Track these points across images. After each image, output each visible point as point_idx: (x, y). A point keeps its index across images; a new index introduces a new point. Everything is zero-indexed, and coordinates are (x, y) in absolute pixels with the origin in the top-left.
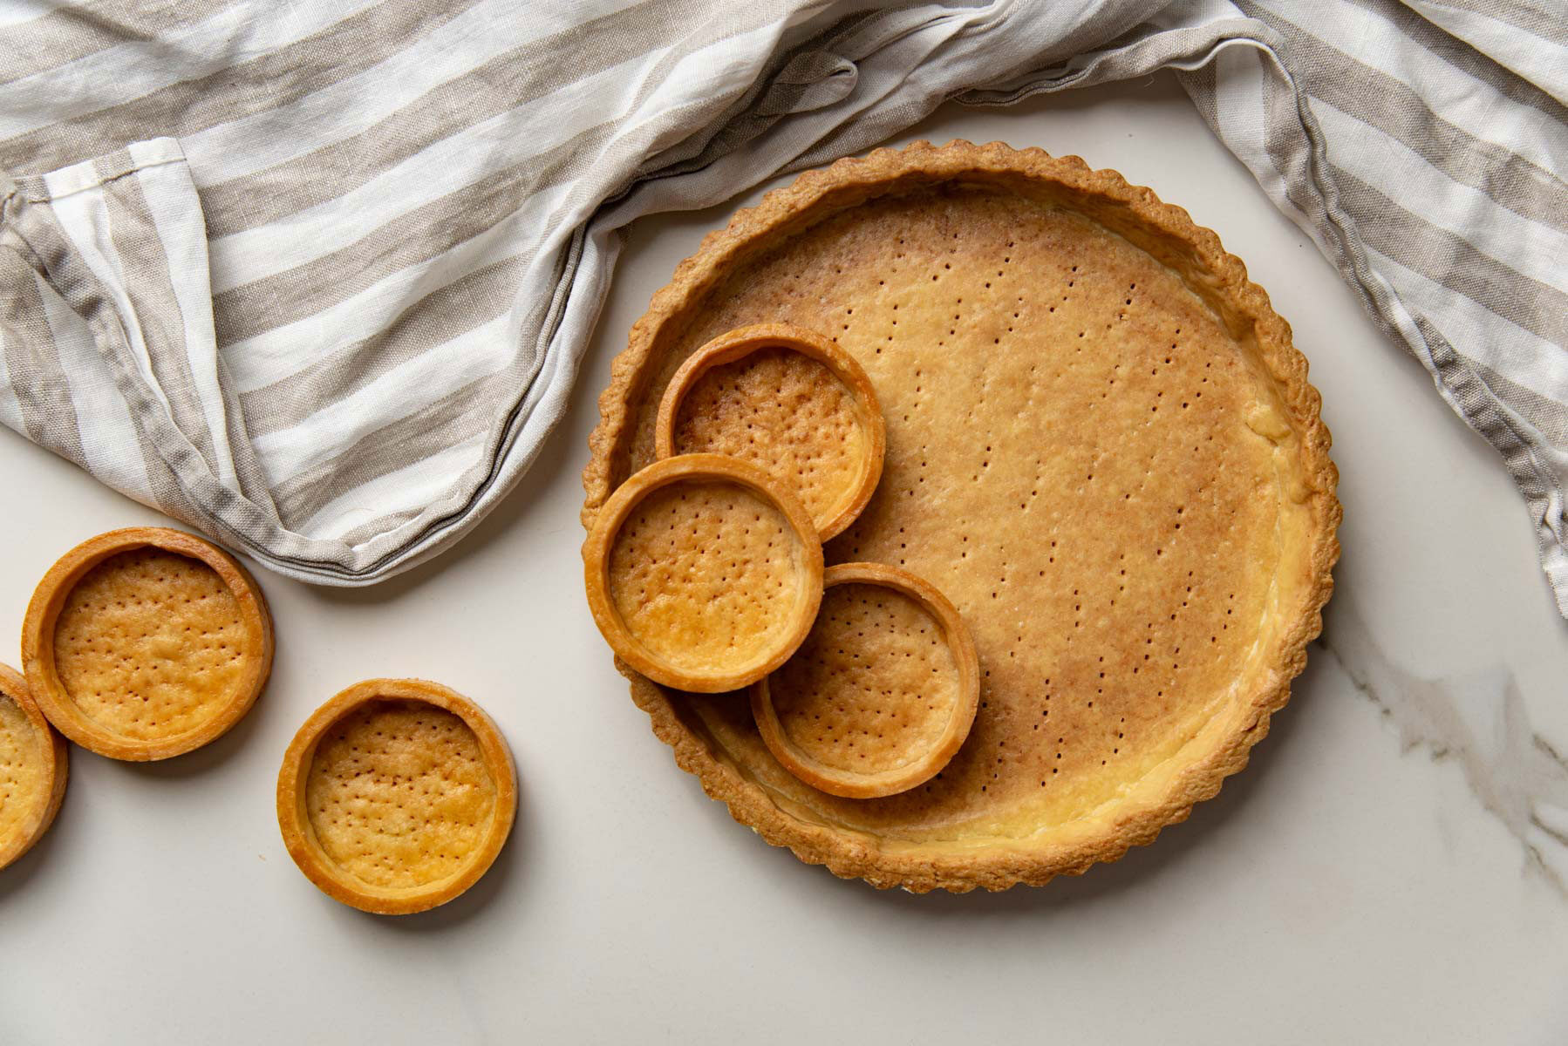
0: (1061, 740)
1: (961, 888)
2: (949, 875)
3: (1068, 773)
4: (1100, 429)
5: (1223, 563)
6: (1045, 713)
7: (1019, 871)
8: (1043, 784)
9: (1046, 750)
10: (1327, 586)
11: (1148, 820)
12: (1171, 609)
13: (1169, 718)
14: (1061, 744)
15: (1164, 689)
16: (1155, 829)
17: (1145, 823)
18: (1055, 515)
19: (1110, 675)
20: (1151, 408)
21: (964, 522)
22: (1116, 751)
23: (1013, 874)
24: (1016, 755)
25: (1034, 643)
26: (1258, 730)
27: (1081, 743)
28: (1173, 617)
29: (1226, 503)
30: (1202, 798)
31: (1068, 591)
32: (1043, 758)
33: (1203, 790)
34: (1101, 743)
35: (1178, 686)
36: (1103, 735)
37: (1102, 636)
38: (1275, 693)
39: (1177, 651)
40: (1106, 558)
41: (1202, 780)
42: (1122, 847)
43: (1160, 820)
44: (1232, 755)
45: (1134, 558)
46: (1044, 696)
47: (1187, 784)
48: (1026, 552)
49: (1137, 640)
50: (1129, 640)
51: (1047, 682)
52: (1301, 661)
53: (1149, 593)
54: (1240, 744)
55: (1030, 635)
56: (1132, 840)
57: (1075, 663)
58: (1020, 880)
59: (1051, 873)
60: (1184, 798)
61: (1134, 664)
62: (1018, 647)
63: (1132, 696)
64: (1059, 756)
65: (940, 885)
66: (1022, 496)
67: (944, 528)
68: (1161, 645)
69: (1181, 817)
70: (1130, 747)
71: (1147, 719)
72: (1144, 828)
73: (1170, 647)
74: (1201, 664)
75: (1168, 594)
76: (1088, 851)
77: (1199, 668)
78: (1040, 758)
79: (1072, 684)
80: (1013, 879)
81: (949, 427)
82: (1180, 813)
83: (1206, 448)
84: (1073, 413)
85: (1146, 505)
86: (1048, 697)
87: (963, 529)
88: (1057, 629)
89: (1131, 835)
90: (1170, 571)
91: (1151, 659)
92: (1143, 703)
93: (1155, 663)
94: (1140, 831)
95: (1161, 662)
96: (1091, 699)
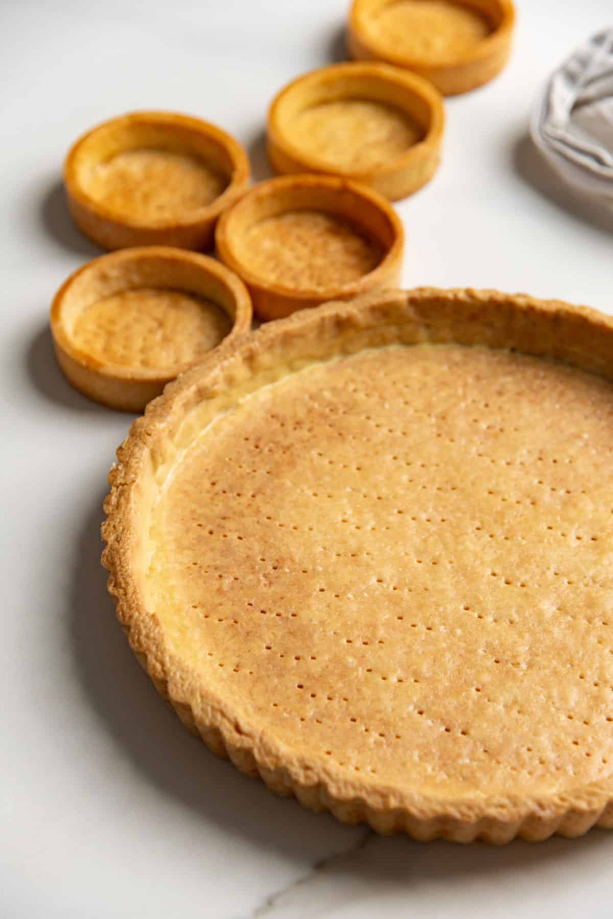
0: (236, 622)
1: (108, 503)
2: (122, 494)
3: (204, 625)
4: (547, 671)
5: (408, 764)
6: (263, 612)
7: (118, 542)
8: (195, 607)
9: (227, 609)
10: (386, 804)
11: (155, 639)
12: (362, 718)
13: (251, 710)
14: (232, 621)
15: (281, 708)
16: (145, 645)
17: (152, 635)
18: (459, 632)
19: (297, 664)
20: (572, 714)
21: (451, 562)
22: (221, 665)
23: (116, 538)
24: (225, 588)
25: (333, 606)
26: (236, 735)
27: (233, 637)
28: (354, 720)
29: (473, 772)
30: (171, 687)
31: (381, 633)
32: (220, 608)
33: (179, 685)
34: (229, 654)
35: (282, 720)
36: (238, 656)
37: (337, 660)
38: (274, 751)
39: (319, 722)
40: (415, 667)
41: (190, 685)
42: (131, 617)
43: (154, 649)
44: (213, 708)
45: (416, 692)
46: (281, 611)
47: (187, 672)
48: (421, 607)
49: (331, 687)
50: (331, 681)
51: (294, 615)
52: (307, 777)
53: (379, 700)
54: (223, 714)
55: (340, 603)
56: (137, 626)
57: (311, 636)
58: (110, 543)
59: (113, 564)
60: (173, 670)
61: (307, 685)
62: (330, 595)
63: (276, 681)
64: (220, 620)
65: (115, 489)
66: (477, 606)
67: (445, 545)
68: (326, 708)
69: (154, 667)
70: (225, 676)
71: (251, 693)
72: (147, 636)
73: (323, 716)
74: (304, 740)
75: (378, 716)
76: (130, 590)
77: (300, 738)
78: (221, 604)
79: (291, 633)
80: (111, 539)
81: (542, 557)
82: (158, 666)
83: (531, 759)
84: (560, 650)
85: (470, 703)
86: (278, 615)
87: (445, 562)
88: (344, 624)
89: (142, 626)
90: (402, 719)
91: (311, 699)
92: (267, 690)
93: (308, 702)
94: (144, 632)
95: (308, 707)
96: (274, 649)
